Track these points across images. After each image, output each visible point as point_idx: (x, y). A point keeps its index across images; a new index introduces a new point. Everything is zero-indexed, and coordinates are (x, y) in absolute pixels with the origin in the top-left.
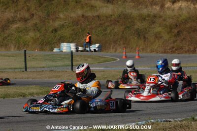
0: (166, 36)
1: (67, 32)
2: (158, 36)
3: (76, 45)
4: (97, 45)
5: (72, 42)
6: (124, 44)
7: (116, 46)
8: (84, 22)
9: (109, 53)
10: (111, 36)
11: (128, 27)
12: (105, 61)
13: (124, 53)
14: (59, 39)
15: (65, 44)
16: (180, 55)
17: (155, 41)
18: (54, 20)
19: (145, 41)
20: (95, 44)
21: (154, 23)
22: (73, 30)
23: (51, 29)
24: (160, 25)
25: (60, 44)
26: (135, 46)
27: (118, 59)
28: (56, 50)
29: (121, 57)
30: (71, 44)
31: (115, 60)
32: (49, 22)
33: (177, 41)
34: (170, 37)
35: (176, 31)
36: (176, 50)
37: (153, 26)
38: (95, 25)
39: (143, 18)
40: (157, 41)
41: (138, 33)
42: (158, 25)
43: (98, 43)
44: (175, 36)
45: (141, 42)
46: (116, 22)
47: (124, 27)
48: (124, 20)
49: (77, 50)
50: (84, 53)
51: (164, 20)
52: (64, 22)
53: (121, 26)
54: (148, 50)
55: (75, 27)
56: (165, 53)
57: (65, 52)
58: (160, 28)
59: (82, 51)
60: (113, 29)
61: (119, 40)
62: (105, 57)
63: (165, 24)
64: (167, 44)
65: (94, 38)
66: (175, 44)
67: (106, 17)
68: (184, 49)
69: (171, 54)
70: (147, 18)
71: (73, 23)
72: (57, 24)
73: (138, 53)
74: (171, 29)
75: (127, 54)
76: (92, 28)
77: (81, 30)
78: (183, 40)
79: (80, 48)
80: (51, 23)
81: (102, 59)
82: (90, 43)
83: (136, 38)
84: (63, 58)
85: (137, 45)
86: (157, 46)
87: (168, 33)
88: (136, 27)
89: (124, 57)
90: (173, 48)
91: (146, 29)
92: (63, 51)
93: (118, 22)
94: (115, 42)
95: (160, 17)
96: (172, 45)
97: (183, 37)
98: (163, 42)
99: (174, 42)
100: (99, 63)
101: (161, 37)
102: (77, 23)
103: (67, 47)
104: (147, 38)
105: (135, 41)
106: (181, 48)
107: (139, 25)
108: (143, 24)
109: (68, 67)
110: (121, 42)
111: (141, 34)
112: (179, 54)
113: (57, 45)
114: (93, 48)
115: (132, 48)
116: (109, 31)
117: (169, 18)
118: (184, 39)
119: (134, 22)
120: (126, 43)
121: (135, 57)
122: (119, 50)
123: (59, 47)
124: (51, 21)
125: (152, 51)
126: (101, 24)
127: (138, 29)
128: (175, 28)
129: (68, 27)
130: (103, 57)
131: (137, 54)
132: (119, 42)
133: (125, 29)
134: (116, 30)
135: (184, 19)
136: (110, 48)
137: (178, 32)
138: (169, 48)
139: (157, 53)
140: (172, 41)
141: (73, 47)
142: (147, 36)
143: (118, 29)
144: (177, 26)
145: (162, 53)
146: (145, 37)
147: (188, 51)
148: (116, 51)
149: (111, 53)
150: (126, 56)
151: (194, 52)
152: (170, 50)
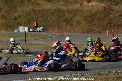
0: (84, 23)
1: (23, 20)
2: (78, 23)
3: (28, 28)
4: (41, 28)
5: (26, 26)
6: (58, 27)
7: (53, 29)
8: (33, 14)
9: (48, 33)
10: (50, 22)
11: (61, 17)
12: (46, 38)
13: (58, 33)
14: (18, 24)
15: (22, 27)
16: (92, 34)
17: (77, 26)
18: (14, 12)
19: (71, 26)
20: (40, 27)
21: (76, 14)
22: (27, 18)
23: (13, 18)
24: (80, 15)
25: (18, 27)
26: (65, 29)
27: (54, 37)
28: (15, 31)
29: (56, 35)
30: (25, 27)
31: (52, 37)
32: (11, 14)
33: (90, 26)
34: (86, 24)
35: (90, 20)
36: (90, 31)
37: (76, 16)
38: (40, 16)
39: (69, 12)
40: (78, 26)
41: (67, 21)
42: (79, 16)
43: (42, 27)
44: (89, 23)
45: (68, 26)
46: (53, 14)
47: (58, 17)
48: (58, 12)
49: (29, 31)
50: (33, 32)
51: (83, 13)
52: (21, 13)
53: (56, 16)
54: (73, 31)
55: (28, 17)
56: (83, 33)
57: (21, 32)
58: (80, 18)
59: (32, 32)
60: (51, 18)
61: (55, 25)
62: (46, 36)
63: (83, 15)
64: (84, 28)
65: (39, 23)
66: (89, 27)
67: (47, 11)
68: (95, 31)
69: (87, 33)
70: (72, 12)
71: (26, 14)
72: (16, 14)
74: (87, 18)
75: (60, 34)
76: (38, 18)
77: (31, 19)
78: (94, 26)
79: (31, 30)
80: (13, 14)
81: (44, 37)
82: (37, 27)
83: (65, 24)
84: (20, 36)
85: (66, 28)
86: (78, 29)
87: (85, 21)
88: (65, 17)
89: (58, 36)
90: (88, 30)
91: (71, 18)
92: (20, 31)
93: (54, 14)
94: (53, 26)
95: (80, 11)
96: (87, 28)
97: (94, 24)
98: (82, 26)
99: (89, 26)
100: (42, 39)
101: (81, 23)
102: (29, 14)
103: (23, 29)
104: (72, 24)
105: (65, 26)
106: (93, 30)
107: (67, 16)
108: (69, 15)
109: (23, 41)
110: (56, 26)
111: (68, 22)
113: (17, 27)
114: (39, 29)
115: (63, 30)
116: (49, 20)
117: (86, 12)
118: (95, 24)
119: (64, 14)
120: (59, 27)
121: (65, 35)
122: (55, 31)
123: (18, 29)
124: (13, 13)
125: (75, 32)
126: (44, 15)
127: (67, 18)
128: (89, 18)
129: (23, 17)
131: (66, 34)
132: (55, 26)
133: (59, 18)
134: (53, 19)
135: (95, 13)
136: (49, 30)
137: (91, 20)
138: (85, 30)
139: (78, 33)
140: (87, 26)
141: (26, 29)
142: (72, 22)
143: (54, 18)
144: (90, 16)
145: (81, 33)
146: (71, 23)
147: (97, 32)
148: (53, 31)
149: (50, 33)
150: (59, 35)
151: (101, 32)
152: (86, 32)
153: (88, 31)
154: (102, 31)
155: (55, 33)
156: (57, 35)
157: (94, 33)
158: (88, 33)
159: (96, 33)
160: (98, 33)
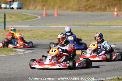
7: (35, 4)
9: (29, 11)
12: (28, 19)
27: (40, 17)
29: (41, 15)
31: (37, 17)
36: (89, 8)
54: (65, 8)
56: (79, 10)
62: (27, 15)
64: (81, 2)
68: (96, 7)
73: (57, 11)
81: (25, 17)
100: (22, 20)
106: (94, 6)
112: (91, 11)
115: (50, 6)
122: (38, 7)
125: (68, 9)
130: (25, 15)
136: (30, 6)
138: (82, 6)
139: (72, 10)
145: (76, 10)
147: (100, 9)
148: (36, 7)
149: (32, 10)
150: (46, 15)
151: (105, 10)
152: (84, 8)
153: (87, 7)
154: (107, 8)
155: (39, 10)
156: (43, 15)
157: (95, 11)
158: (86, 10)
159: (98, 10)
160: (101, 11)
